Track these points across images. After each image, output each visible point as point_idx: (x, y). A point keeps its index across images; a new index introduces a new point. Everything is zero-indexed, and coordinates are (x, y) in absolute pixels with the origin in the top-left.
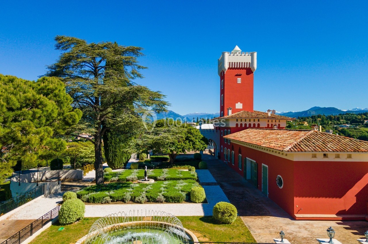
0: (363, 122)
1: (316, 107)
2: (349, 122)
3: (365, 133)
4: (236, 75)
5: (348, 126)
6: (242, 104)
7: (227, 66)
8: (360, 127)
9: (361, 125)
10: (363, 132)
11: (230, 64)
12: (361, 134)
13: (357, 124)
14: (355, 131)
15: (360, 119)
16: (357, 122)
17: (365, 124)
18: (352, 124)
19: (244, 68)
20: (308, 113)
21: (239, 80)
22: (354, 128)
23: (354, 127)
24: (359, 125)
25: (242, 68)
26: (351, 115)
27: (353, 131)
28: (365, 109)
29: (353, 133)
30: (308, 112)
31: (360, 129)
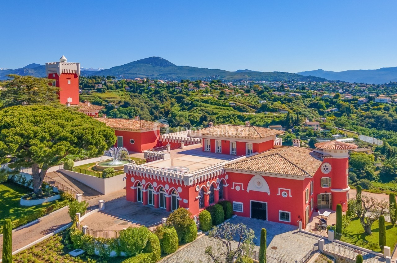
0: (94, 87)
1: (34, 64)
2: (82, 87)
3: (97, 98)
4: (67, 79)
5: (81, 91)
6: (71, 99)
7: (61, 72)
8: (92, 92)
9: (93, 90)
10: (95, 98)
11: (63, 71)
12: (93, 99)
13: (90, 88)
14: (88, 97)
15: (91, 84)
16: (89, 87)
17: (97, 89)
18: (85, 89)
19: (72, 74)
20: (25, 72)
21: (69, 82)
22: (87, 94)
23: (86, 92)
24: (91, 90)
25: (71, 74)
26: (82, 78)
27: (86, 97)
28: (89, 69)
29: (86, 98)
30: (25, 70)
31: (92, 94)
